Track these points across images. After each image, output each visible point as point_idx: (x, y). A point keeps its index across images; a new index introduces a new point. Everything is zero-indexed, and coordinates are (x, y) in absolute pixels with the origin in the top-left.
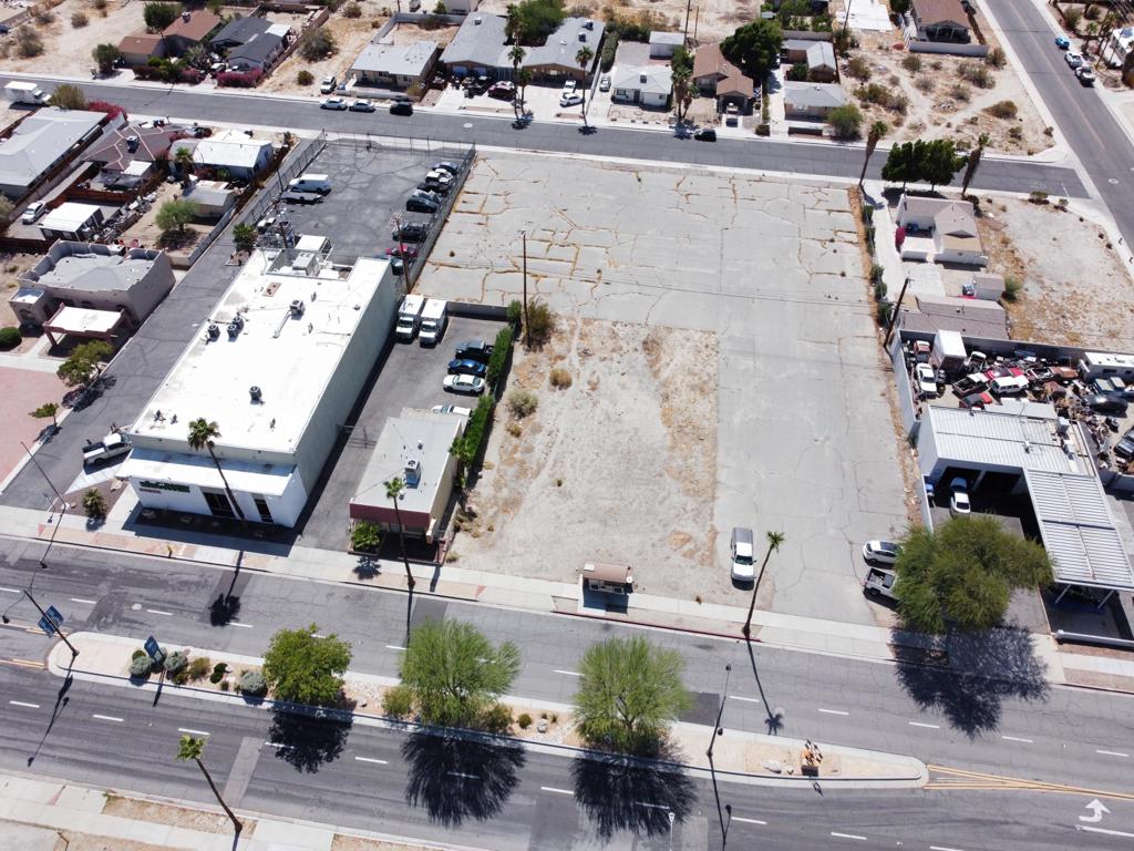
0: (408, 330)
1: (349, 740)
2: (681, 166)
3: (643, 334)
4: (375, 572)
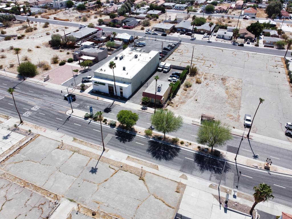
0: (161, 69)
1: (135, 139)
2: (234, 50)
3: (222, 77)
4: (146, 109)
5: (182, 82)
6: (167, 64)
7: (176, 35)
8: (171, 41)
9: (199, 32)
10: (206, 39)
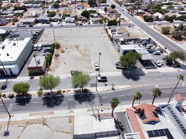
2: (78, 28)
4: (34, 78)
5: (53, 54)
6: (39, 45)
7: (39, 25)
8: (37, 29)
9: (54, 21)
10: (60, 25)
